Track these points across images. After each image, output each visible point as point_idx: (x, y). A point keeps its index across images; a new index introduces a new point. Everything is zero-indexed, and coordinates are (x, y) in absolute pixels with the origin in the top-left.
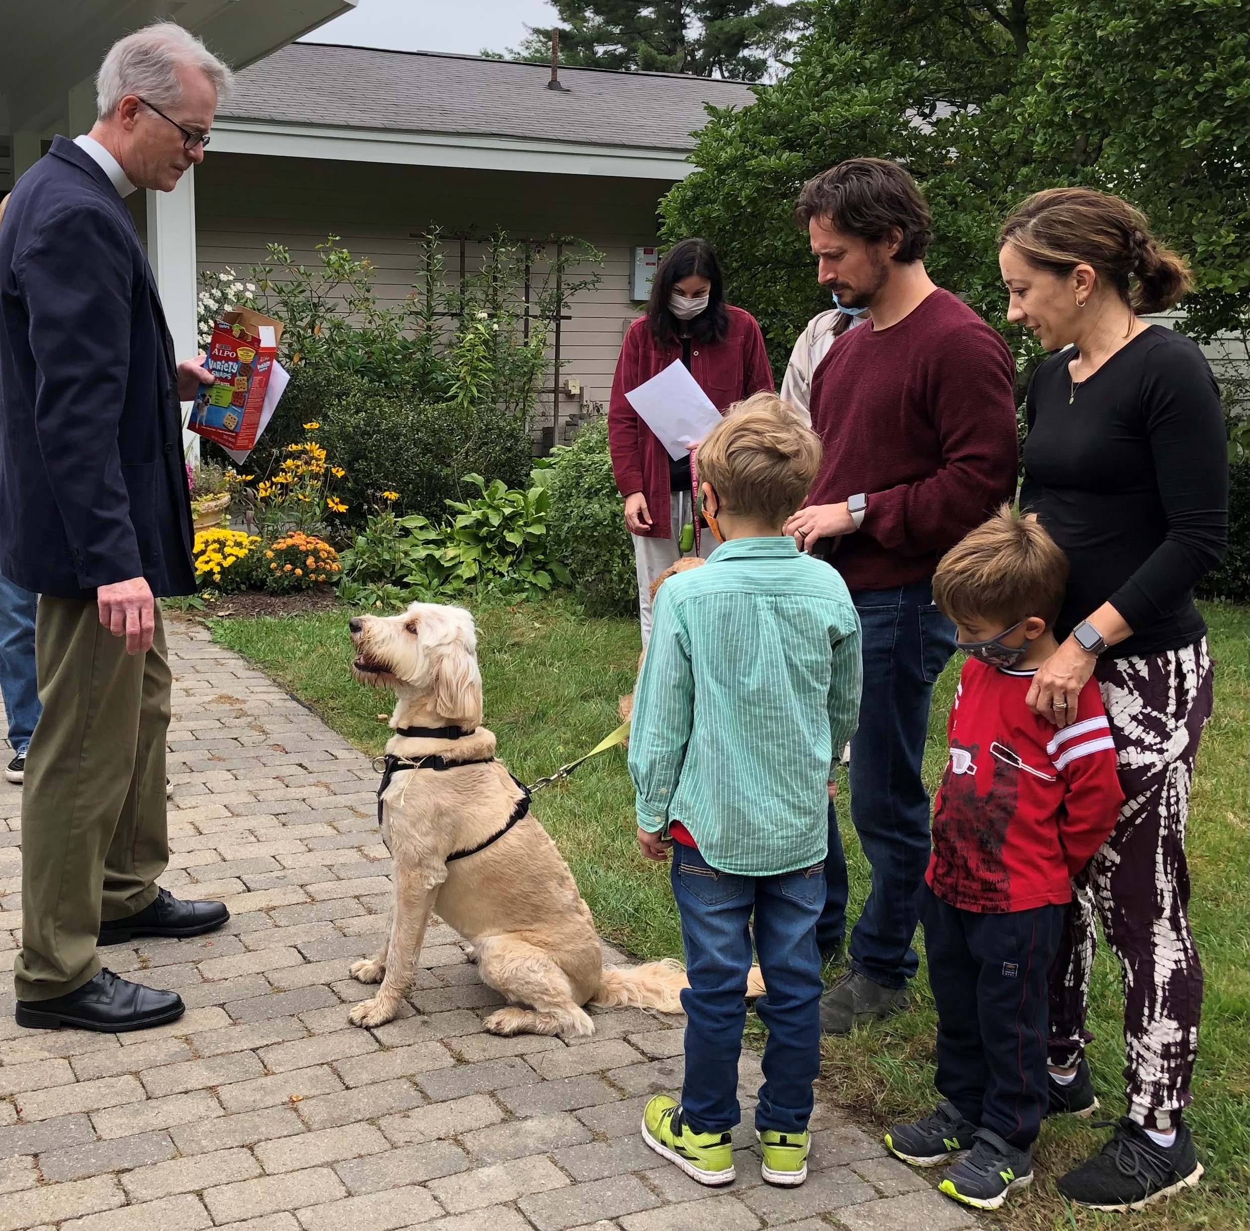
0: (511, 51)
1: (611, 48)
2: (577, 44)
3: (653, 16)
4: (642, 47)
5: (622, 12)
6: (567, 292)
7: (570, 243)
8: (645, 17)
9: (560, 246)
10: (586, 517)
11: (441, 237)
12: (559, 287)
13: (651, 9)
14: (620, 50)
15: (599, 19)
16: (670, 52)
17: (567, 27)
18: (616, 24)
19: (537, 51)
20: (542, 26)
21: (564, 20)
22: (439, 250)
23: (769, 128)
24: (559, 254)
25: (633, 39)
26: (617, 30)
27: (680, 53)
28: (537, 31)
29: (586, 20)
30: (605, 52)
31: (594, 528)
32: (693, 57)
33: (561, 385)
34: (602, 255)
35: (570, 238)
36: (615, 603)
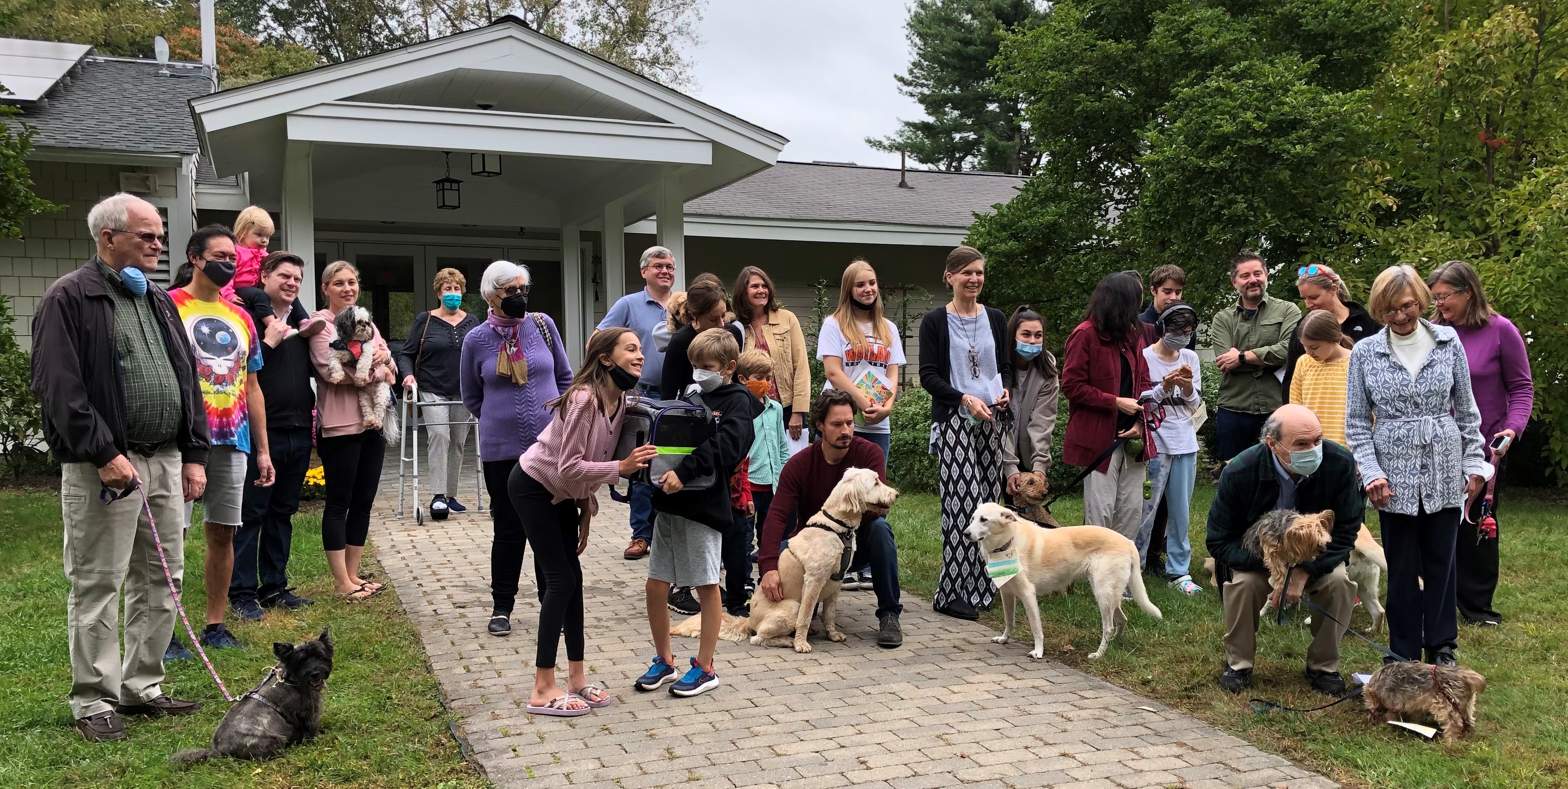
0: (889, 139)
1: (966, 135)
2: (939, 133)
3: (998, 110)
4: (988, 136)
5: (972, 108)
6: (909, 320)
7: (912, 289)
8: (992, 111)
9: (905, 291)
10: (900, 440)
11: (826, 286)
12: (904, 317)
13: (996, 105)
14: (972, 136)
15: (956, 113)
16: (1010, 138)
17: (931, 120)
18: (969, 117)
19: (908, 138)
20: (911, 121)
21: (929, 114)
22: (825, 295)
23: (1004, 227)
24: (905, 295)
25: (982, 129)
26: (969, 122)
27: (1017, 140)
28: (908, 124)
29: (945, 113)
30: (961, 138)
31: (904, 446)
32: (1028, 141)
33: (907, 380)
34: (931, 296)
35: (910, 286)
36: (916, 486)
